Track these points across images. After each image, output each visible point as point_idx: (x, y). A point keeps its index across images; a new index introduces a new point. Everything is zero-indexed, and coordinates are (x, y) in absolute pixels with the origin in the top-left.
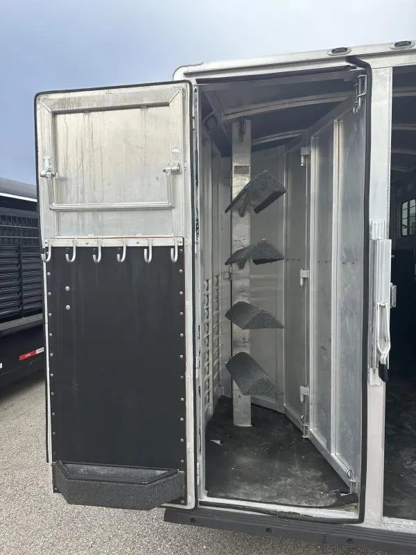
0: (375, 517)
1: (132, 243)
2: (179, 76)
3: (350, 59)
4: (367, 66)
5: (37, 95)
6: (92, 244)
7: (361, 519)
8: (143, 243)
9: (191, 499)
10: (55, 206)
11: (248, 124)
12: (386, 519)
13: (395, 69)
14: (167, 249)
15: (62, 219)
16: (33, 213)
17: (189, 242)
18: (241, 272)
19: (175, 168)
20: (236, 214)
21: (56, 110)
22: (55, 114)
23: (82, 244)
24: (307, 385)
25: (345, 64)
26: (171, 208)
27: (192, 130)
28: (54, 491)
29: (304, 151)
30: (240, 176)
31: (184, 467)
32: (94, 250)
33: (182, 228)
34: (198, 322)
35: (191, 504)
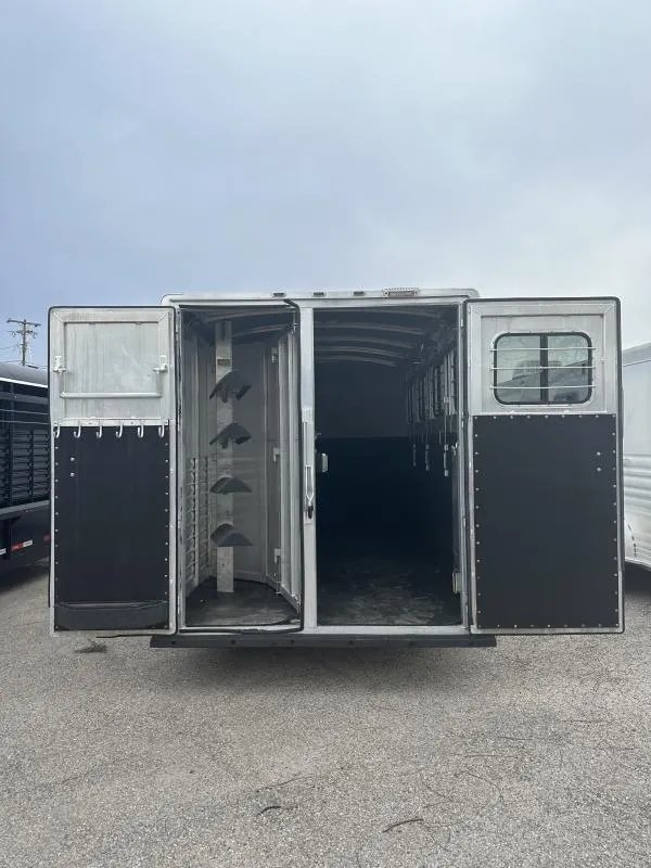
0: (311, 626)
1: (128, 423)
2: (165, 302)
3: (286, 301)
4: (297, 306)
5: (50, 309)
6: (95, 424)
7: (302, 628)
8: (136, 423)
9: (172, 625)
10: (64, 394)
11: (229, 324)
12: (320, 628)
13: (314, 309)
14: (156, 428)
15: (68, 405)
16: (46, 399)
17: (173, 422)
18: (225, 451)
19: (162, 368)
20: (219, 400)
21: (67, 321)
22: (65, 324)
23: (86, 424)
24: (279, 547)
25: (283, 303)
26: (159, 397)
27: (175, 342)
28: (56, 630)
29: (274, 351)
30: (223, 368)
31: (167, 598)
32: (96, 429)
33: (168, 412)
34: (181, 485)
35: (172, 630)
